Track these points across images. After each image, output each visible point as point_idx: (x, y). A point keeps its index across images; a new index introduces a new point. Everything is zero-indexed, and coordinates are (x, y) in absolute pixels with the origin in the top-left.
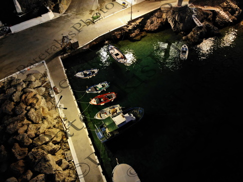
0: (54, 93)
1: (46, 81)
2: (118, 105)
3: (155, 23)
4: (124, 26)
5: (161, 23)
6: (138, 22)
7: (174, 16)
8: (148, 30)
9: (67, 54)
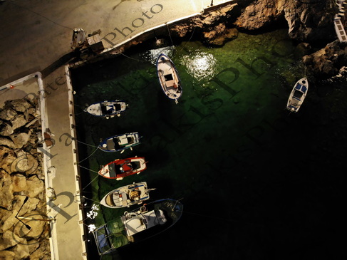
0: (44, 144)
1: (35, 118)
3: (259, 15)
5: (271, 17)
7: (298, 11)
8: (243, 28)
9: (80, 62)
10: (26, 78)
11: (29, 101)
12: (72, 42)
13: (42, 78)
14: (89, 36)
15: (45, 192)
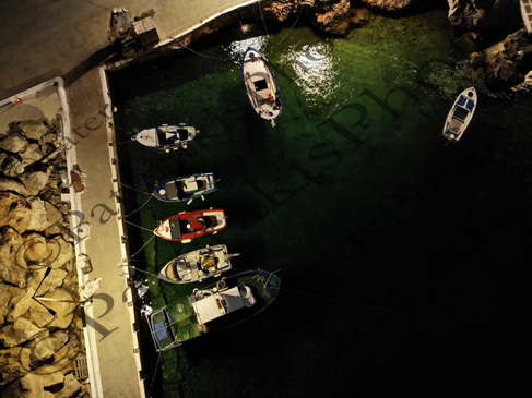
0: (71, 189)
1: (55, 149)
2: (225, 246)
9: (123, 62)
10: (40, 87)
11: (45, 123)
12: (109, 29)
13: (65, 87)
14: (136, 19)
15: (74, 260)
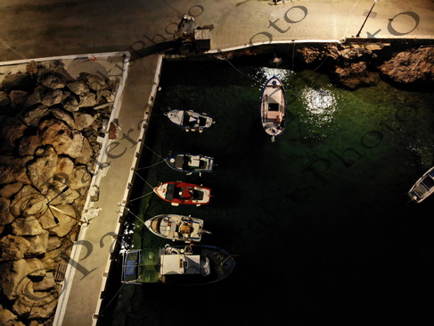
0: (107, 135)
1: (107, 102)
2: (202, 222)
3: (413, 67)
4: (334, 44)
5: (428, 75)
6: (372, 47)
8: (388, 76)
9: (178, 56)
10: (112, 54)
11: (107, 81)
15: (88, 188)
